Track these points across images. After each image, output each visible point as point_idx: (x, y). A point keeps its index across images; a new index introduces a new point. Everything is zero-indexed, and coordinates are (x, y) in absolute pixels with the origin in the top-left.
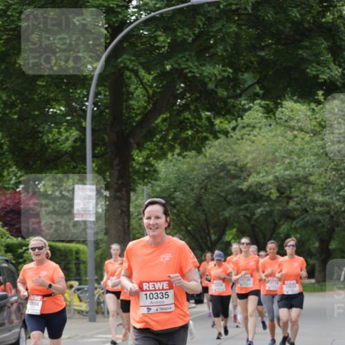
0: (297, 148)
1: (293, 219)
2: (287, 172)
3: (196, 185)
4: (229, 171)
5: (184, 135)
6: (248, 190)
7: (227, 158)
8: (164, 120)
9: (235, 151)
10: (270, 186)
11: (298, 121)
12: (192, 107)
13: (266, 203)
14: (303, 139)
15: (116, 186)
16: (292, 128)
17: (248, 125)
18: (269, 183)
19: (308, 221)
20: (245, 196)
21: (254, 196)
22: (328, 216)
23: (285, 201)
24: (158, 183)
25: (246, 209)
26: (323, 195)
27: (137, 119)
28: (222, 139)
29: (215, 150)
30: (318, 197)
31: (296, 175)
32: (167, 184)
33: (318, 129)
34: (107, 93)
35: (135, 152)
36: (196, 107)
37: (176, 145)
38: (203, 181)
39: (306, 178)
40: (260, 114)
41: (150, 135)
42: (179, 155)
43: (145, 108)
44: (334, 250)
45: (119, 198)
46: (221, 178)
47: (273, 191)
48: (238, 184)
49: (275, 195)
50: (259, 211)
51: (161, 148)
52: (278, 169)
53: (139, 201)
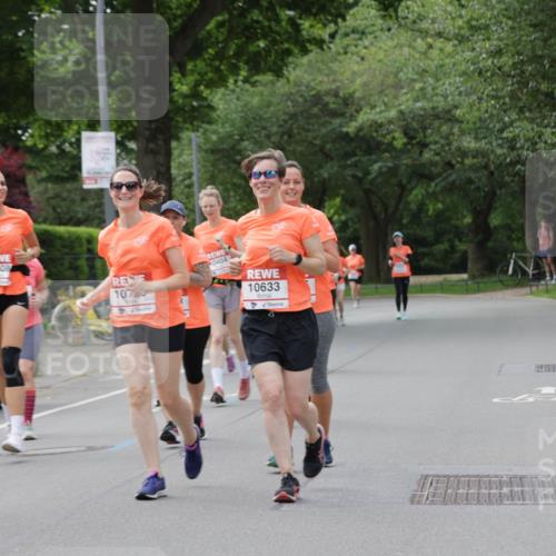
0: (433, 65)
1: (431, 178)
2: (419, 104)
3: (275, 129)
4: (326, 105)
5: (252, 48)
6: (357, 135)
7: (323, 83)
8: (220, 25)
9: (334, 73)
10: (392, 127)
11: (434, 21)
12: (265, 3)
13: (387, 155)
14: (441, 50)
15: (147, 133)
16: (424, 33)
17: (354, 31)
18: (390, 122)
19: (454, 182)
20: (354, 145)
21: (368, 143)
22: (486, 173)
23: (416, 150)
24: (214, 127)
25: (355, 165)
26: (477, 139)
27: (176, 24)
28: (314, 53)
29: (303, 72)
30: (469, 143)
31: (433, 108)
32: (228, 128)
33: (466, 32)
35: (175, 78)
36: (270, 3)
37: (241, 64)
38: (286, 121)
39: (449, 111)
40: (373, 12)
42: (246, 81)
43: (189, 6)
44: (495, 228)
45: (154, 152)
46: (315, 116)
47: (397, 135)
48: (341, 126)
49: (400, 141)
50: (376, 167)
51: (217, 70)
52: (403, 98)
53: (185, 158)
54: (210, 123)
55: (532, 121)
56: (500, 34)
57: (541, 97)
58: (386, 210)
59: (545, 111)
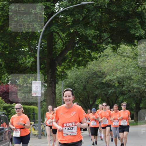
0: (126, 65)
1: (125, 94)
2: (122, 75)
3: (84, 81)
4: (97, 75)
5: (78, 60)
6: (105, 83)
7: (97, 69)
8: (70, 53)
9: (100, 66)
10: (115, 81)
11: (127, 53)
12: (82, 48)
13: (113, 88)
14: (129, 61)
15: (50, 82)
16: (124, 56)
17: (106, 55)
18: (114, 79)
19: (131, 96)
20: (104, 85)
21: (108, 85)
22: (139, 93)
23: (121, 87)
24: (67, 80)
25: (105, 91)
26: (137, 84)
27: (58, 53)
28: (95, 61)
29: (92, 66)
30: (135, 85)
31: (126, 76)
32: (71, 80)
33: (135, 56)
34: (46, 42)
35: (58, 67)
36: (84, 48)
37: (75, 64)
38: (87, 79)
39: (130, 77)
40: (111, 50)
41: (64, 60)
42: (76, 68)
43: (62, 48)
44: (142, 107)
45: (51, 87)
46: (94, 77)
47: (116, 83)
48: (101, 80)
49: (117, 85)
50: (110, 91)
51: (69, 65)
52: (118, 73)
53: (60, 88)
54: (67, 78)
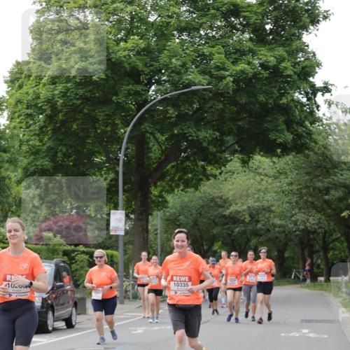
0: (263, 188)
1: (261, 236)
2: (257, 204)
3: (194, 212)
4: (216, 202)
5: (186, 177)
6: (229, 216)
7: (215, 193)
8: (173, 167)
9: (221, 189)
10: (244, 213)
11: (264, 169)
12: (192, 159)
13: (241, 225)
14: (267, 181)
15: (139, 212)
16: (260, 174)
17: (230, 171)
18: (244, 211)
19: (270, 238)
20: (228, 220)
21: (234, 220)
22: (283, 234)
23: (254, 223)
24: (168, 209)
25: (228, 228)
26: (280, 220)
27: (154, 166)
28: (212, 180)
29: (207, 188)
30: (277, 221)
31: (263, 206)
32: (174, 210)
33: (277, 175)
34: (134, 148)
35: (152, 189)
36: (195, 158)
37: (181, 184)
38: (199, 208)
39: (269, 208)
40: (238, 164)
41: (162, 177)
42: (182, 190)
43: (160, 158)
44: (287, 257)
45: (141, 220)
46: (211, 207)
47: (246, 216)
48: (223, 211)
49: (248, 219)
50: (237, 230)
51: (170, 186)
52: (249, 201)
53: (155, 222)
54: (166, 207)
55: (304, 213)
56: (292, 176)
57: (309, 204)
58: (240, 248)
59: (310, 210)
